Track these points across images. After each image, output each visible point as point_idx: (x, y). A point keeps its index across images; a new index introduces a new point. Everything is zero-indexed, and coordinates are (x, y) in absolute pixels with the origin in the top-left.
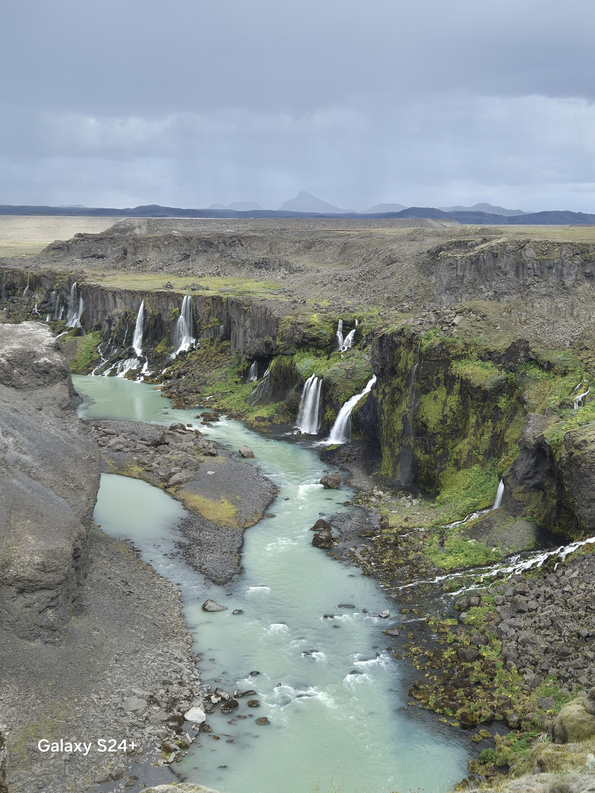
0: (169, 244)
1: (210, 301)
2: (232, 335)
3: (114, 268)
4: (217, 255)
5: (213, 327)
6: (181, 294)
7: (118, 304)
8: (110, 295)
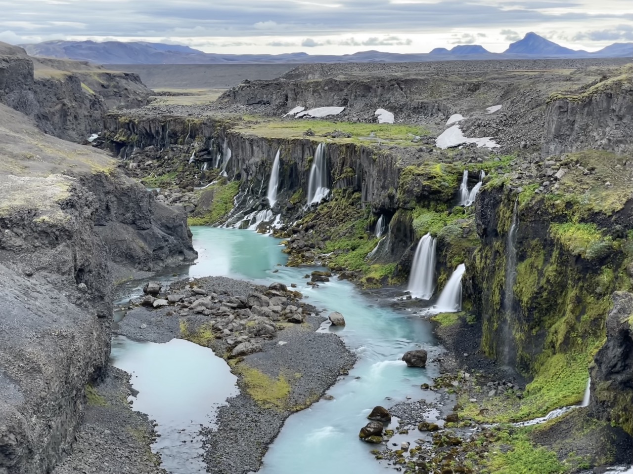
0: (330, 89)
1: (344, 149)
2: (363, 186)
3: (275, 114)
4: (376, 100)
5: (346, 177)
6: (316, 142)
7: (256, 153)
8: (247, 143)
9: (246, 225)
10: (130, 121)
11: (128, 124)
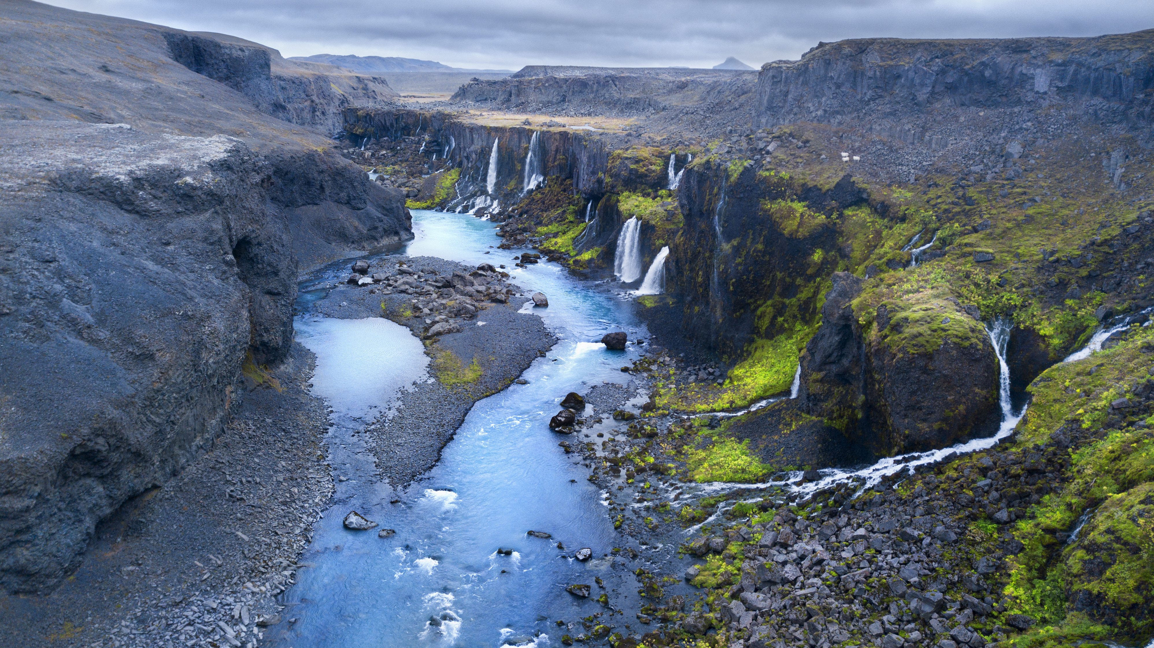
0: (550, 85)
1: (558, 137)
2: (574, 172)
3: (500, 109)
4: (592, 96)
5: (559, 164)
6: (532, 130)
7: (475, 141)
8: (467, 131)
9: (465, 210)
10: (367, 114)
11: (366, 117)
